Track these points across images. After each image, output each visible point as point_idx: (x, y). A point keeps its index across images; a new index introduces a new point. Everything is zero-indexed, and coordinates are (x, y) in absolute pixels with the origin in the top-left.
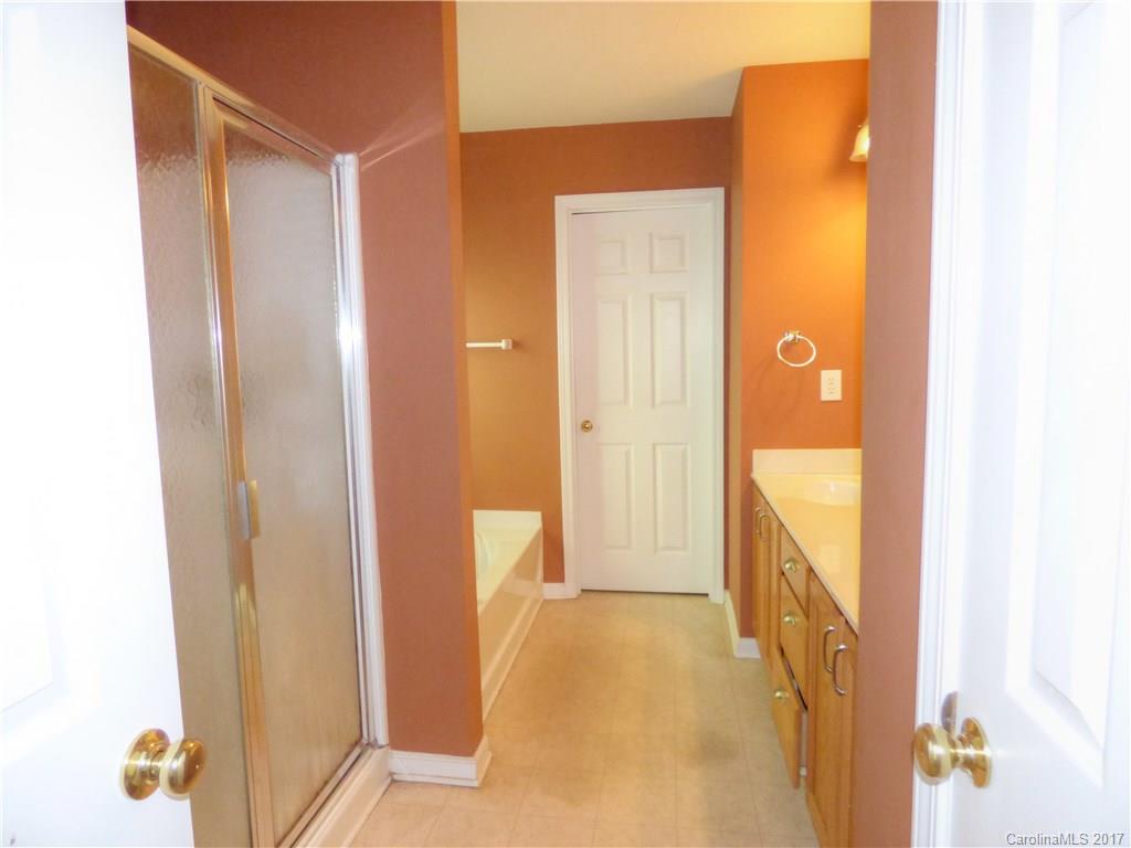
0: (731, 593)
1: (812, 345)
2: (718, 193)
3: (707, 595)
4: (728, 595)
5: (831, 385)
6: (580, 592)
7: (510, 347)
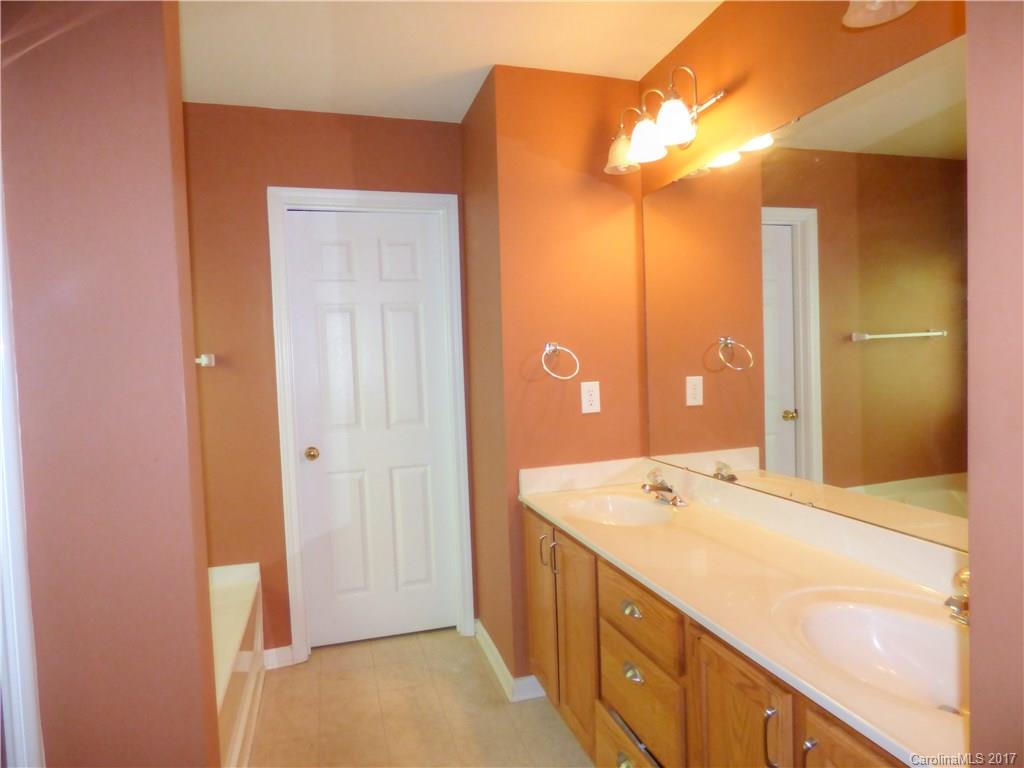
0: (482, 621)
1: (575, 357)
2: (452, 200)
3: (454, 628)
4: (479, 624)
5: (591, 398)
6: (310, 652)
7: (213, 364)
